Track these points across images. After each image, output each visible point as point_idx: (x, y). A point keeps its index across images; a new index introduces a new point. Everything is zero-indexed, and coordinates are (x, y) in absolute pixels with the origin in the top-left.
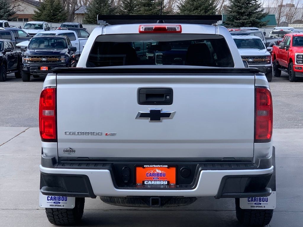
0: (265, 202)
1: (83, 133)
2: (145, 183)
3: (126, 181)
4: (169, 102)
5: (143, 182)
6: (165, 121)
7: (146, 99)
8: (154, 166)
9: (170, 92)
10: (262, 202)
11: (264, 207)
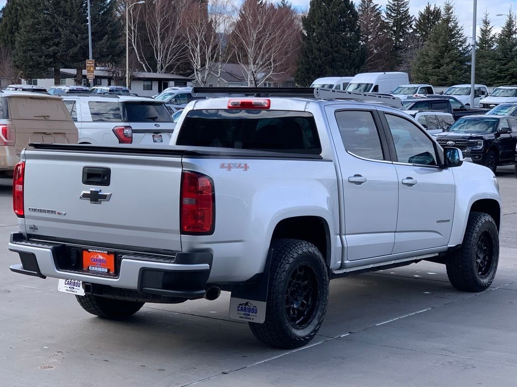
0: (254, 314)
1: (41, 211)
2: (90, 269)
3: (73, 265)
4: (107, 183)
5: (88, 267)
6: (104, 203)
7: (87, 179)
8: (97, 251)
9: (108, 172)
10: (251, 314)
11: (253, 319)
